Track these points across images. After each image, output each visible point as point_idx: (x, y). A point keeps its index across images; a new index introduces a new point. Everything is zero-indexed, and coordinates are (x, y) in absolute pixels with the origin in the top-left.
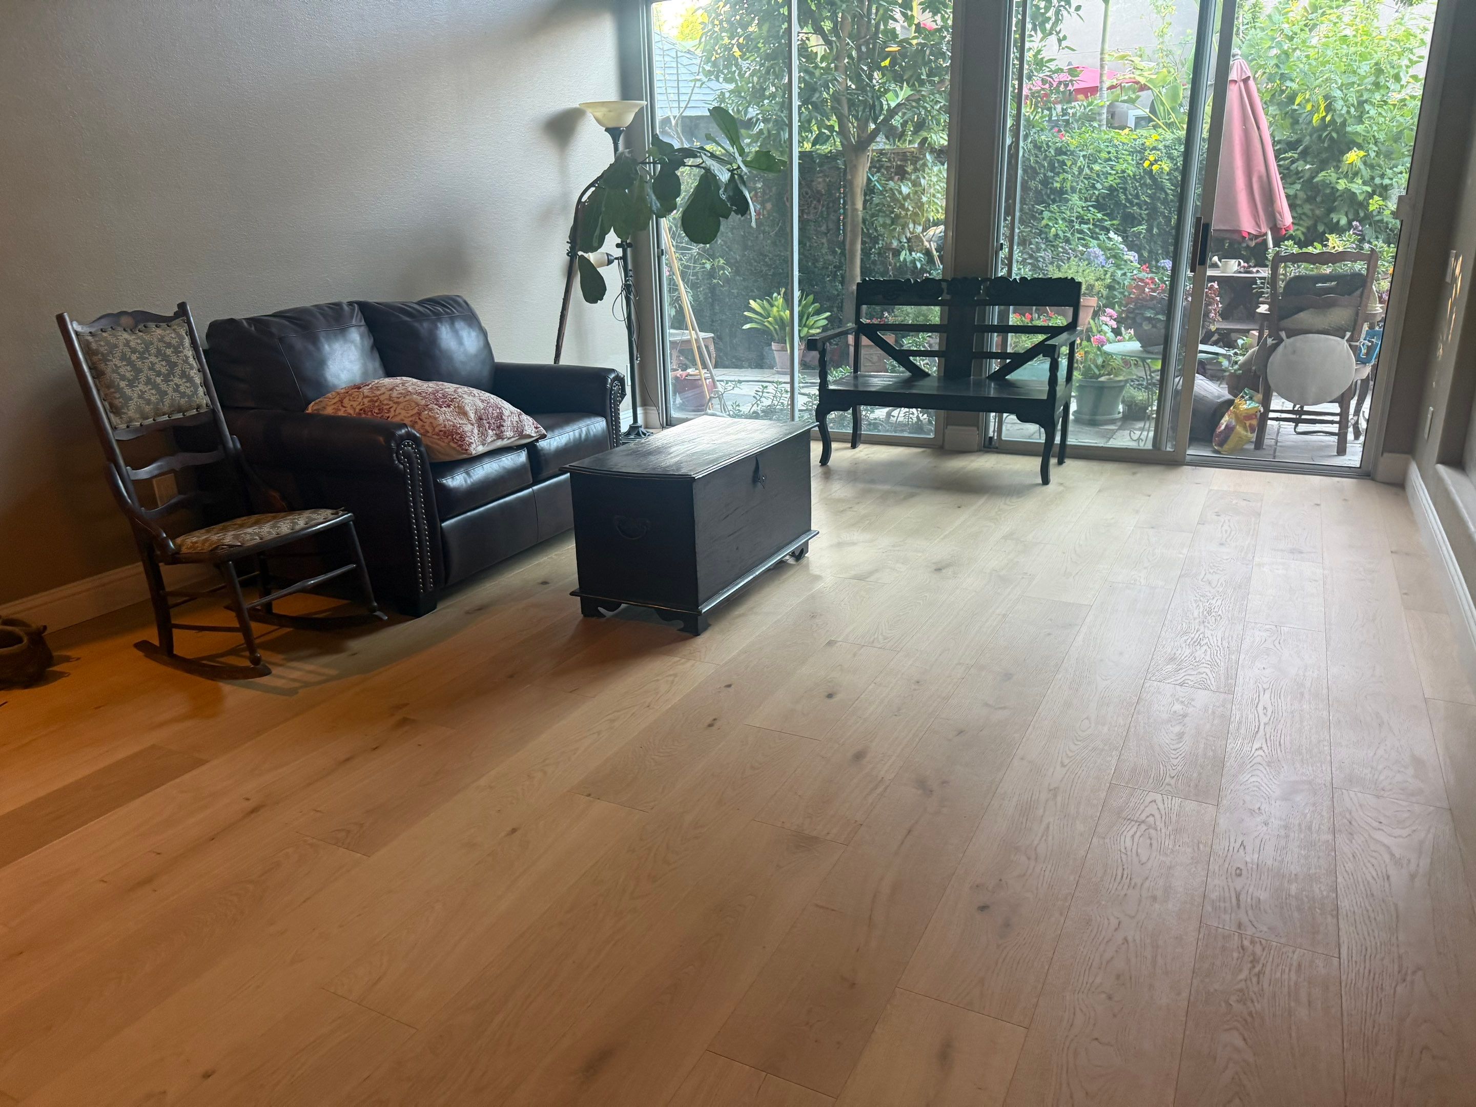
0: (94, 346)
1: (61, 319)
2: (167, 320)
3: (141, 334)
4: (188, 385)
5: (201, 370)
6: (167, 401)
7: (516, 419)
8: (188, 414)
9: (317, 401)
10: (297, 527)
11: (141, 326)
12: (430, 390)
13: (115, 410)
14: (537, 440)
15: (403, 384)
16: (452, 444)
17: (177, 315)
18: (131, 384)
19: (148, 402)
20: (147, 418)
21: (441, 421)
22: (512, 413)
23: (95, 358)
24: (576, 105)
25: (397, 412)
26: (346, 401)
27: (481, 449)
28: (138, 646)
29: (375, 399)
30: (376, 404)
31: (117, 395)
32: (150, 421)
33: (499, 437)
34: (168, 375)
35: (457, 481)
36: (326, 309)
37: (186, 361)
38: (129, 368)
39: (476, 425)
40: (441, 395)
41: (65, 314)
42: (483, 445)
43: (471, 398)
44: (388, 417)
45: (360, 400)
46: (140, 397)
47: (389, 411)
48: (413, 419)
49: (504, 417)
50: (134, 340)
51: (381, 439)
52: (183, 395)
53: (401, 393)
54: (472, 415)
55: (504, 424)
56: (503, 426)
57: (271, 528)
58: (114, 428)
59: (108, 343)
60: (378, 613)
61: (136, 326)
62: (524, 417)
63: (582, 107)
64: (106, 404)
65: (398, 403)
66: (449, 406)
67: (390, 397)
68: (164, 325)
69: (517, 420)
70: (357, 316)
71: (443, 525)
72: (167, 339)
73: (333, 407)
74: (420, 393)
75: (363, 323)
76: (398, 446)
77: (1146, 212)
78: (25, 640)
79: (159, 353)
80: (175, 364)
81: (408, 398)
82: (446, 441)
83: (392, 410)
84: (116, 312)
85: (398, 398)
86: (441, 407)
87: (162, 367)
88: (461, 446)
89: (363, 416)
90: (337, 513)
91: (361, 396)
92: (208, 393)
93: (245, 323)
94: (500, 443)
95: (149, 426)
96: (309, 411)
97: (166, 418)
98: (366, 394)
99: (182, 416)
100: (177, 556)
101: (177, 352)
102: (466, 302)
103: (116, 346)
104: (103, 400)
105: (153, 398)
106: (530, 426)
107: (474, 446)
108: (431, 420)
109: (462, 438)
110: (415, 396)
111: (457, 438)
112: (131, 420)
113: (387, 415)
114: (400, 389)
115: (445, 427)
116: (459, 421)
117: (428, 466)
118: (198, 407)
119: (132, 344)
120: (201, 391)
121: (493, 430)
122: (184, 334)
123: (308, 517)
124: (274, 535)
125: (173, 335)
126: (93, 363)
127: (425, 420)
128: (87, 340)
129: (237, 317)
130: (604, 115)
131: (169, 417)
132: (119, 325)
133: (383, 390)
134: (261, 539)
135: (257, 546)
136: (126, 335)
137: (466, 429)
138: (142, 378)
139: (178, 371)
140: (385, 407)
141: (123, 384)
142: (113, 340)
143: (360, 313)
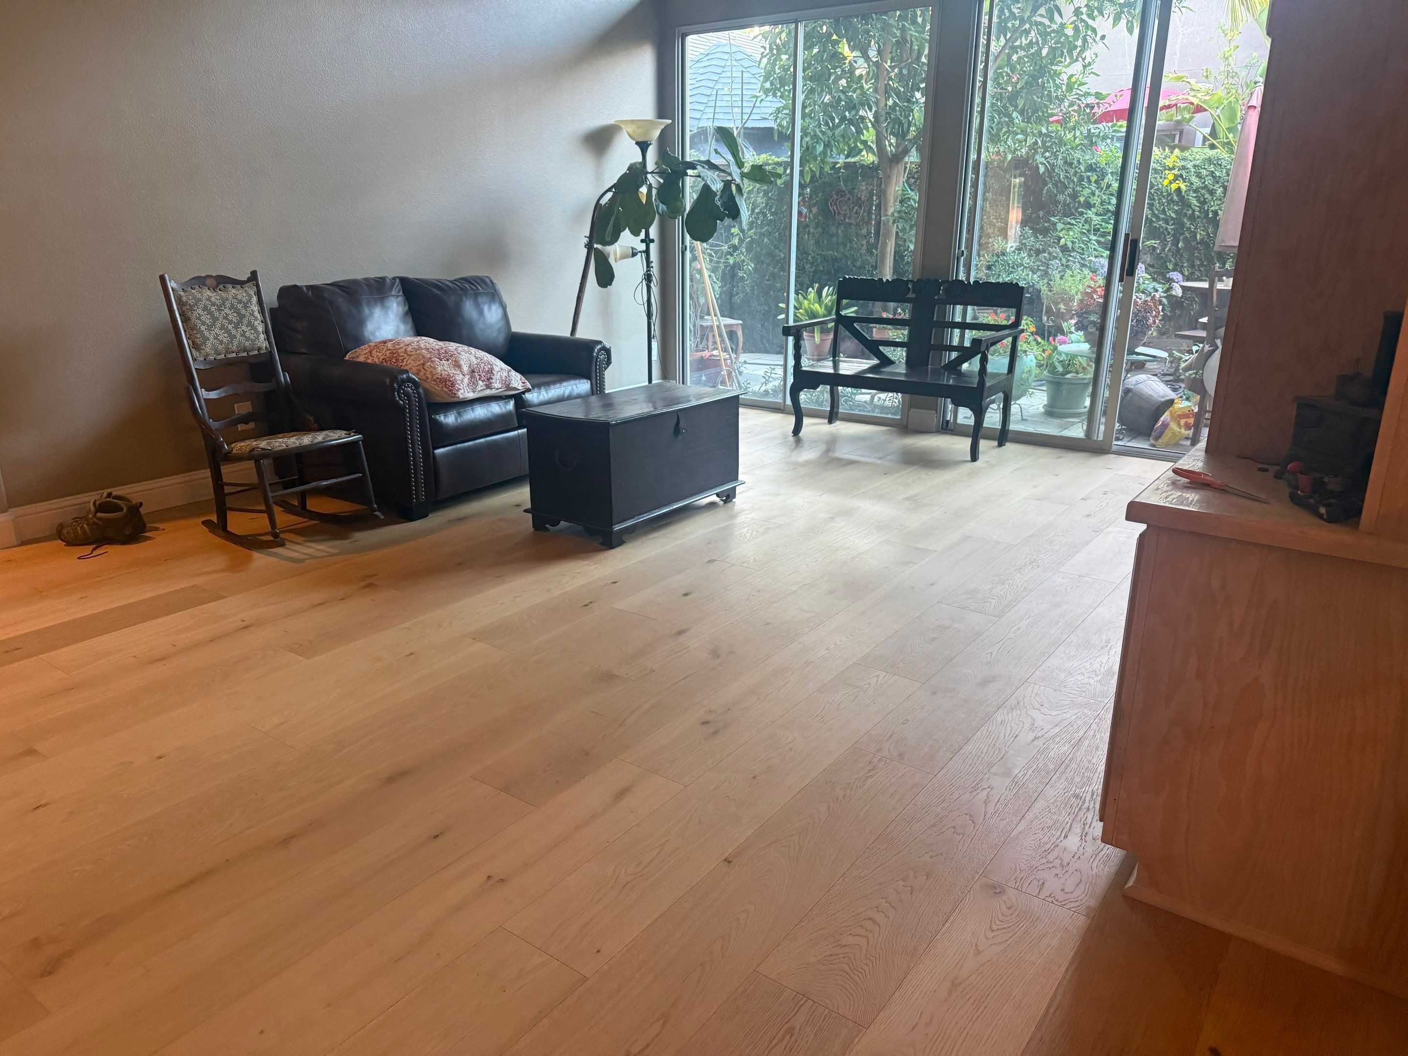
0: (184, 299)
1: (162, 279)
2: (241, 283)
3: (221, 292)
4: (253, 332)
5: (264, 321)
6: (235, 343)
7: (505, 374)
8: (251, 354)
9: (353, 351)
10: (316, 441)
11: (221, 286)
12: (437, 347)
13: (196, 346)
14: (524, 393)
15: (418, 342)
16: (445, 389)
17: (249, 280)
18: (210, 328)
19: (221, 342)
20: (220, 354)
21: (439, 371)
22: (501, 369)
23: (185, 308)
24: (611, 121)
25: (408, 363)
26: (374, 352)
27: (471, 395)
28: (204, 523)
29: (395, 351)
30: (395, 356)
31: (198, 336)
32: (222, 356)
33: (488, 387)
34: (238, 324)
35: (449, 419)
36: (373, 281)
37: (252, 314)
38: (209, 317)
39: (468, 377)
40: (443, 351)
41: (166, 275)
42: (474, 392)
43: (467, 355)
44: (402, 366)
45: (384, 352)
46: (215, 338)
47: (403, 361)
48: (418, 368)
49: (493, 372)
50: (214, 296)
51: (388, 381)
52: (248, 339)
53: (414, 348)
54: (465, 369)
55: (493, 377)
56: (492, 379)
57: (296, 439)
58: (194, 360)
59: (195, 297)
60: (377, 513)
61: (217, 286)
62: (513, 373)
63: (617, 123)
64: (190, 342)
65: (410, 355)
66: (448, 360)
67: (406, 350)
68: (239, 286)
69: (507, 375)
70: (397, 287)
71: (435, 451)
72: (239, 297)
73: (364, 356)
74: (428, 349)
75: (401, 293)
76: (400, 386)
77: (1173, 227)
78: (125, 510)
79: (232, 306)
80: (244, 316)
81: (418, 352)
82: (440, 386)
83: (405, 360)
84: (203, 275)
85: (412, 352)
86: (441, 360)
87: (233, 317)
88: (451, 390)
89: (385, 364)
90: (350, 434)
91: (385, 349)
92: (268, 338)
93: (304, 289)
94: (488, 392)
95: (221, 360)
96: (347, 358)
97: (234, 355)
98: (389, 347)
99: (246, 355)
100: (229, 455)
101: (246, 307)
102: (492, 282)
103: (200, 300)
104: (188, 339)
105: (225, 340)
106: (518, 381)
107: (462, 391)
108: (432, 369)
109: (453, 385)
110: (423, 351)
111: (449, 384)
112: (208, 355)
113: (401, 364)
114: (415, 345)
115: (441, 375)
116: (453, 372)
117: (424, 403)
118: (259, 349)
119: (213, 299)
120: (262, 337)
121: (483, 381)
122: (253, 294)
123: (325, 435)
124: (298, 444)
125: (244, 295)
126: (183, 312)
127: (427, 369)
128: (180, 295)
129: (298, 284)
130: (634, 131)
131: (236, 355)
132: (205, 285)
133: (402, 345)
134: (287, 446)
135: (283, 451)
136: (209, 293)
137: (458, 378)
138: (218, 325)
139: (245, 321)
140: (400, 358)
141: (203, 328)
142: (199, 296)
143: (400, 285)
